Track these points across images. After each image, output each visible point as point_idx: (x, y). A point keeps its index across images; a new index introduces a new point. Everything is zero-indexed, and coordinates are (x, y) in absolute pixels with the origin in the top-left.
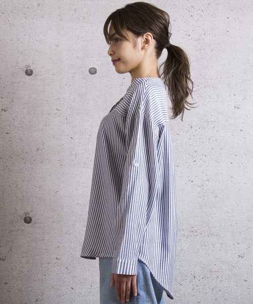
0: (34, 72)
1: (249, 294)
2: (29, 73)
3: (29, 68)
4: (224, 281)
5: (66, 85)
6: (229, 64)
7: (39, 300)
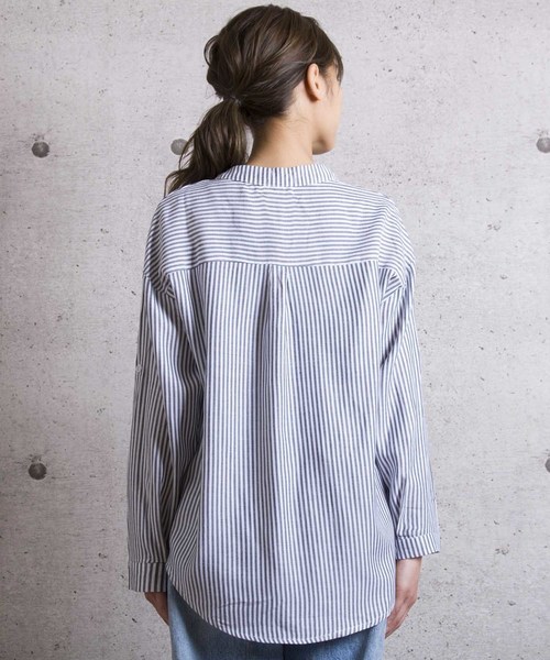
0: (51, 147)
1: (520, 632)
2: (41, 150)
3: (40, 141)
4: (465, 606)
5: (122, 178)
6: (477, 132)
7: (61, 645)
